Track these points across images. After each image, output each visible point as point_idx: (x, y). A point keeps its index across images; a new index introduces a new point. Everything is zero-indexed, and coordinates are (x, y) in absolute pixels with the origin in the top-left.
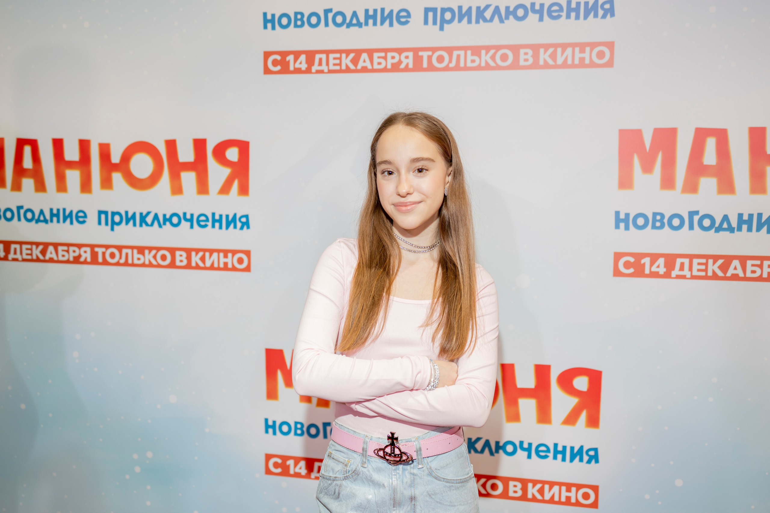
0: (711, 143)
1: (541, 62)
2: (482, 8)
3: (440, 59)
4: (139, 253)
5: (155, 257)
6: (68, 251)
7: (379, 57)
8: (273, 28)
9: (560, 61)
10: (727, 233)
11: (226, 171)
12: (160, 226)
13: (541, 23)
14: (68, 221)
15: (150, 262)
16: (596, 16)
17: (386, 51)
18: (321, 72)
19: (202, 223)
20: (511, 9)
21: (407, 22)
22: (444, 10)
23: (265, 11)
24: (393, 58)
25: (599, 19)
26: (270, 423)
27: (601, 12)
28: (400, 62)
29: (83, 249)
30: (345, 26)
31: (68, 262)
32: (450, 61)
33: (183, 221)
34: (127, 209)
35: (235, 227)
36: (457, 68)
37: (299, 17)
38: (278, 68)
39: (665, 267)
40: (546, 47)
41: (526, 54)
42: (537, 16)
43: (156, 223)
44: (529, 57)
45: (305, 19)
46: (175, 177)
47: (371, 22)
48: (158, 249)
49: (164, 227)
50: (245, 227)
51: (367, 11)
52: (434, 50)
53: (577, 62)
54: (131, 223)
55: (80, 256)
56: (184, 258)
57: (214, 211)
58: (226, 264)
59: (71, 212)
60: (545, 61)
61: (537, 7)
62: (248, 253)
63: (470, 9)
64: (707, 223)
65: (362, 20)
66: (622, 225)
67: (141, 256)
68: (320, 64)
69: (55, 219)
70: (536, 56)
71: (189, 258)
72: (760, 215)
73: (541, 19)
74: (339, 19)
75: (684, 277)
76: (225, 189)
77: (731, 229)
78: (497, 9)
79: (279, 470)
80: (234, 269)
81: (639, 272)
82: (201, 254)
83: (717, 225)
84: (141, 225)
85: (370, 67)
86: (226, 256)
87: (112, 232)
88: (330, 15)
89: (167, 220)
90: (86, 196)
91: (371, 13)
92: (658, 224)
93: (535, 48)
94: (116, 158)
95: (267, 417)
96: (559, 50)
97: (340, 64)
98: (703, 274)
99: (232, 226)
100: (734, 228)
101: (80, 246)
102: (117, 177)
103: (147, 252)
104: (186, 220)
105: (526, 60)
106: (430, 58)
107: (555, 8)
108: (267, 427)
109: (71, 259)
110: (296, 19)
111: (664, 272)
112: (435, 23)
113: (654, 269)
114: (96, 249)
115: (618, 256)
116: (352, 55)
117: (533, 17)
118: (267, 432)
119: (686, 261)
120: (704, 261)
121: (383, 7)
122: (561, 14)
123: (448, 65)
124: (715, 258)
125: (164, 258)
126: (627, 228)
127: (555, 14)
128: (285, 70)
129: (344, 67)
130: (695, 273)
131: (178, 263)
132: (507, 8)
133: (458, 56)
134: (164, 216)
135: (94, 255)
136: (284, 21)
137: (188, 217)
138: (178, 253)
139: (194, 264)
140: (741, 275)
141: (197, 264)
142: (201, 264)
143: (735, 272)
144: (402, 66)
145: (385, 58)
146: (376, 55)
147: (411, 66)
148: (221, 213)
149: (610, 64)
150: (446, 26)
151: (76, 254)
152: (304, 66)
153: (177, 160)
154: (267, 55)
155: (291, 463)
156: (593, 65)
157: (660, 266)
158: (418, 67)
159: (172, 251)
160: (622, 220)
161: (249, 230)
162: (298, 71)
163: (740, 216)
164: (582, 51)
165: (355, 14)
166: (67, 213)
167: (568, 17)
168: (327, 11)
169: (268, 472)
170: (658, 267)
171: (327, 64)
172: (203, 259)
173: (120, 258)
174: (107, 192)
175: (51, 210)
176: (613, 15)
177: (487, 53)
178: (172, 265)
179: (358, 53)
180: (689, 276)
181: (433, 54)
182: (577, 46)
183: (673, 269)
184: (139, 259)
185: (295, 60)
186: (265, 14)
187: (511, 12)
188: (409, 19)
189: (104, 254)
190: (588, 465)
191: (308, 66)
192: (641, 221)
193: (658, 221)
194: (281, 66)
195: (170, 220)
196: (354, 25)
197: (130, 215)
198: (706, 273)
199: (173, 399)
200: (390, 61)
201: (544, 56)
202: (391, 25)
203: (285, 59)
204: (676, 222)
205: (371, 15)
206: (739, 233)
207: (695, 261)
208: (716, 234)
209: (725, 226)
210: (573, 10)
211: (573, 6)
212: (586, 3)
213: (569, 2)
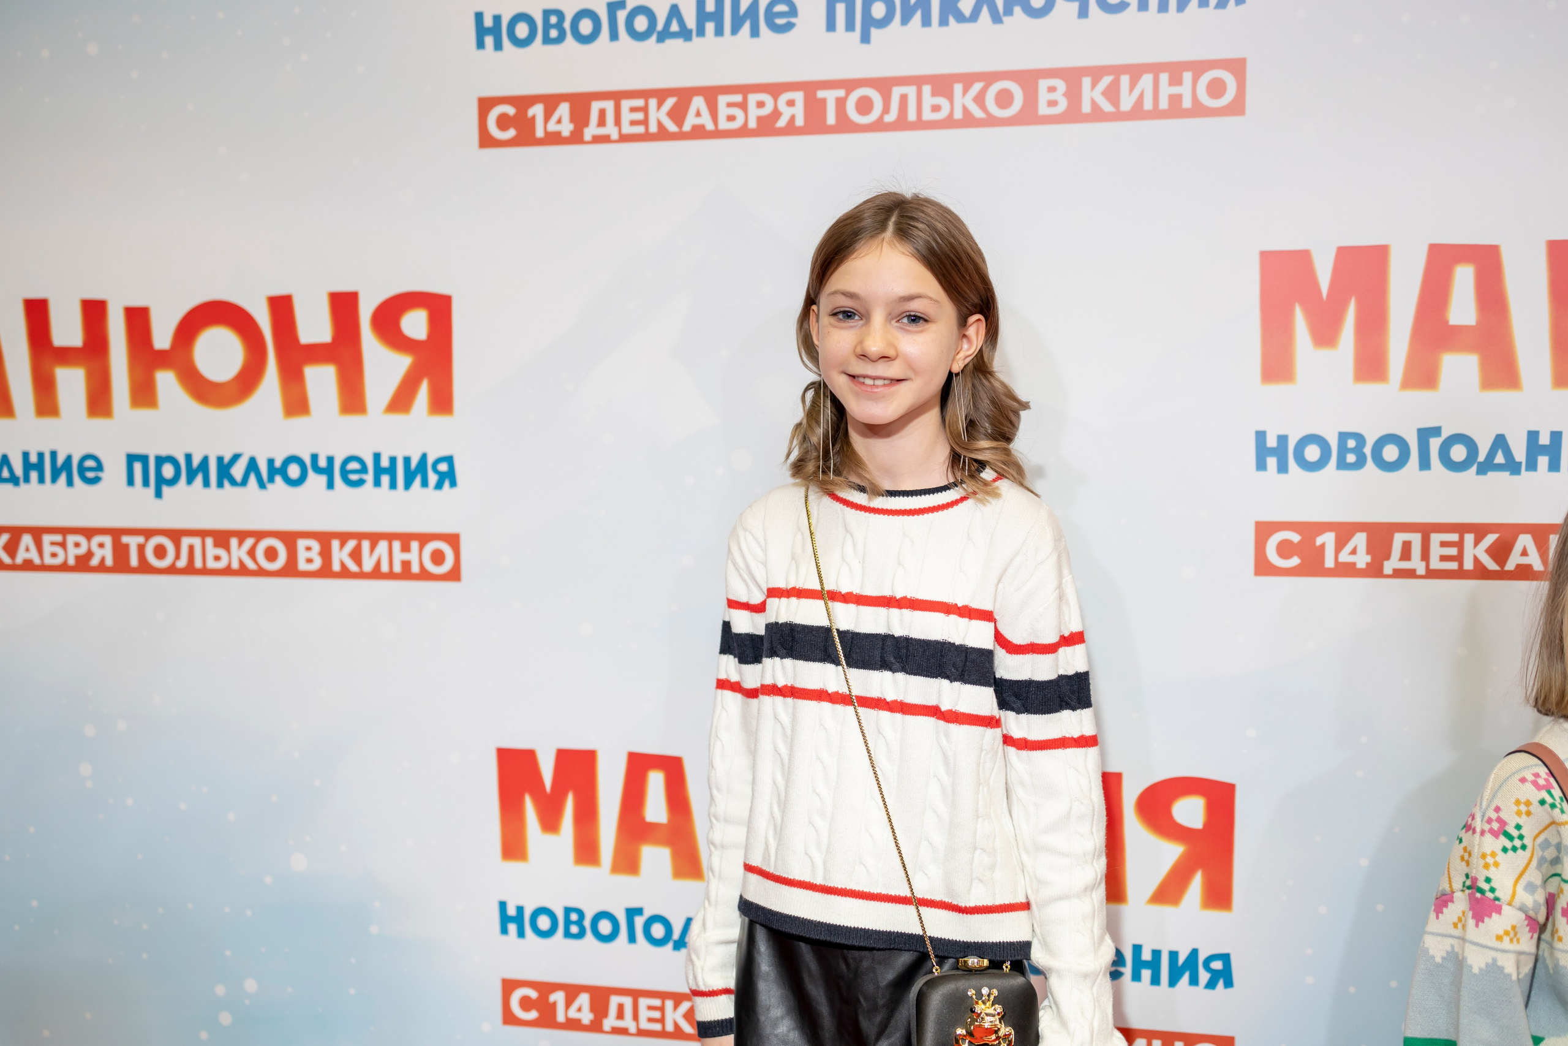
0: (1464, 278)
1: (1086, 108)
3: (864, 106)
4: (216, 545)
5: (252, 553)
6: (63, 545)
7: (729, 105)
8: (498, 46)
9: (1127, 103)
10: (1506, 475)
11: (402, 363)
12: (262, 485)
13: (1083, 21)
14: (63, 478)
15: (241, 563)
16: (1203, 3)
17: (745, 90)
18: (604, 139)
19: (354, 477)
21: (789, 26)
23: (479, 10)
24: (760, 105)
25: (1209, 11)
26: (512, 911)
28: (776, 114)
29: (97, 539)
30: (654, 37)
31: (64, 568)
32: (886, 110)
33: (311, 473)
34: (188, 450)
35: (425, 483)
36: (902, 124)
37: (553, 20)
38: (511, 133)
39: (1368, 553)
40: (1096, 73)
41: (1052, 89)
42: (1074, 6)
43: (252, 479)
44: (1058, 96)
45: (567, 25)
46: (292, 376)
47: (710, 27)
48: (259, 535)
49: (269, 486)
50: (447, 484)
51: (701, 3)
52: (850, 85)
53: (1164, 104)
54: (199, 479)
55: (90, 554)
56: (315, 553)
57: (377, 450)
58: (406, 565)
59: (69, 459)
60: (1094, 104)
62: (453, 540)
64: (1458, 453)
65: (691, 23)
66: (1272, 462)
67: (221, 552)
68: (602, 122)
69: (34, 475)
70: (1074, 95)
71: (326, 554)
73: (1084, 13)
74: (641, 23)
75: (1410, 574)
76: (401, 402)
77: (1511, 467)
79: (533, 1015)
80: (425, 575)
81: (1311, 566)
82: (351, 544)
83: (1481, 457)
84: (220, 485)
85: (710, 126)
86: (406, 548)
87: (158, 501)
88: (621, 16)
89: (277, 471)
90: (100, 423)
91: (710, 7)
92: (1351, 458)
93: (1072, 77)
94: (162, 338)
95: (503, 899)
96: (1125, 80)
97: (645, 122)
98: (1454, 566)
99: (418, 480)
100: (1520, 463)
101: (89, 533)
102: (166, 381)
103: (234, 542)
104: (318, 470)
105: (1052, 103)
106: (841, 103)
108: (505, 920)
109: (71, 561)
110: (547, 26)
111: (1368, 564)
112: (850, 26)
113: (1345, 557)
114: (125, 539)
115: (1264, 530)
116: (670, 102)
117: (1066, 9)
118: (504, 931)
119: (1416, 539)
120: (1454, 537)
122: (1127, 1)
123: (881, 118)
124: (1479, 531)
125: (271, 554)
126: (1282, 468)
127: (1114, 2)
128: (526, 137)
129: (653, 128)
130: (1436, 564)
131: (302, 566)
133: (904, 99)
134: (271, 462)
135: (121, 551)
136: (522, 30)
137: (322, 463)
138: (302, 544)
139: (336, 567)
141: (343, 565)
142: (353, 567)
143: (1524, 561)
144: (782, 123)
145: (743, 106)
146: (723, 100)
147: (800, 122)
148: (393, 454)
149: (1237, 108)
150: (874, 32)
151: (82, 550)
152: (566, 128)
153: (296, 339)
154: (485, 105)
155: (558, 997)
156: (1199, 111)
157: (1358, 552)
158: (815, 124)
159: (290, 538)
160: (1272, 452)
161: (454, 490)
162: (553, 139)
163: (1533, 436)
164: (1176, 81)
165: (674, 11)
166: (60, 460)
168: (614, 7)
169: (509, 1019)
170: (1354, 552)
171: (618, 122)
172: (356, 555)
173: (178, 556)
174: (144, 414)
175: (26, 455)
176: (1241, 2)
177: (965, 91)
178: (291, 570)
179: (684, 96)
180: (1421, 571)
181: (848, 94)
182: (1163, 71)
183: (1388, 557)
184: (217, 558)
185: (547, 117)
186: (479, 17)
188: (793, 20)
189: (141, 548)
190: (1209, 992)
191: (575, 127)
192: (1312, 453)
193: (1351, 450)
194: (516, 129)
195: (283, 471)
196: (675, 35)
197: (196, 462)
198: (1461, 564)
199: (299, 863)
200: (754, 113)
201: (1091, 94)
202: (755, 32)
203: (526, 113)
204: (1391, 453)
205: (710, 14)
206: (1531, 474)
207: (1436, 538)
208: (1481, 478)
209: (1499, 459)
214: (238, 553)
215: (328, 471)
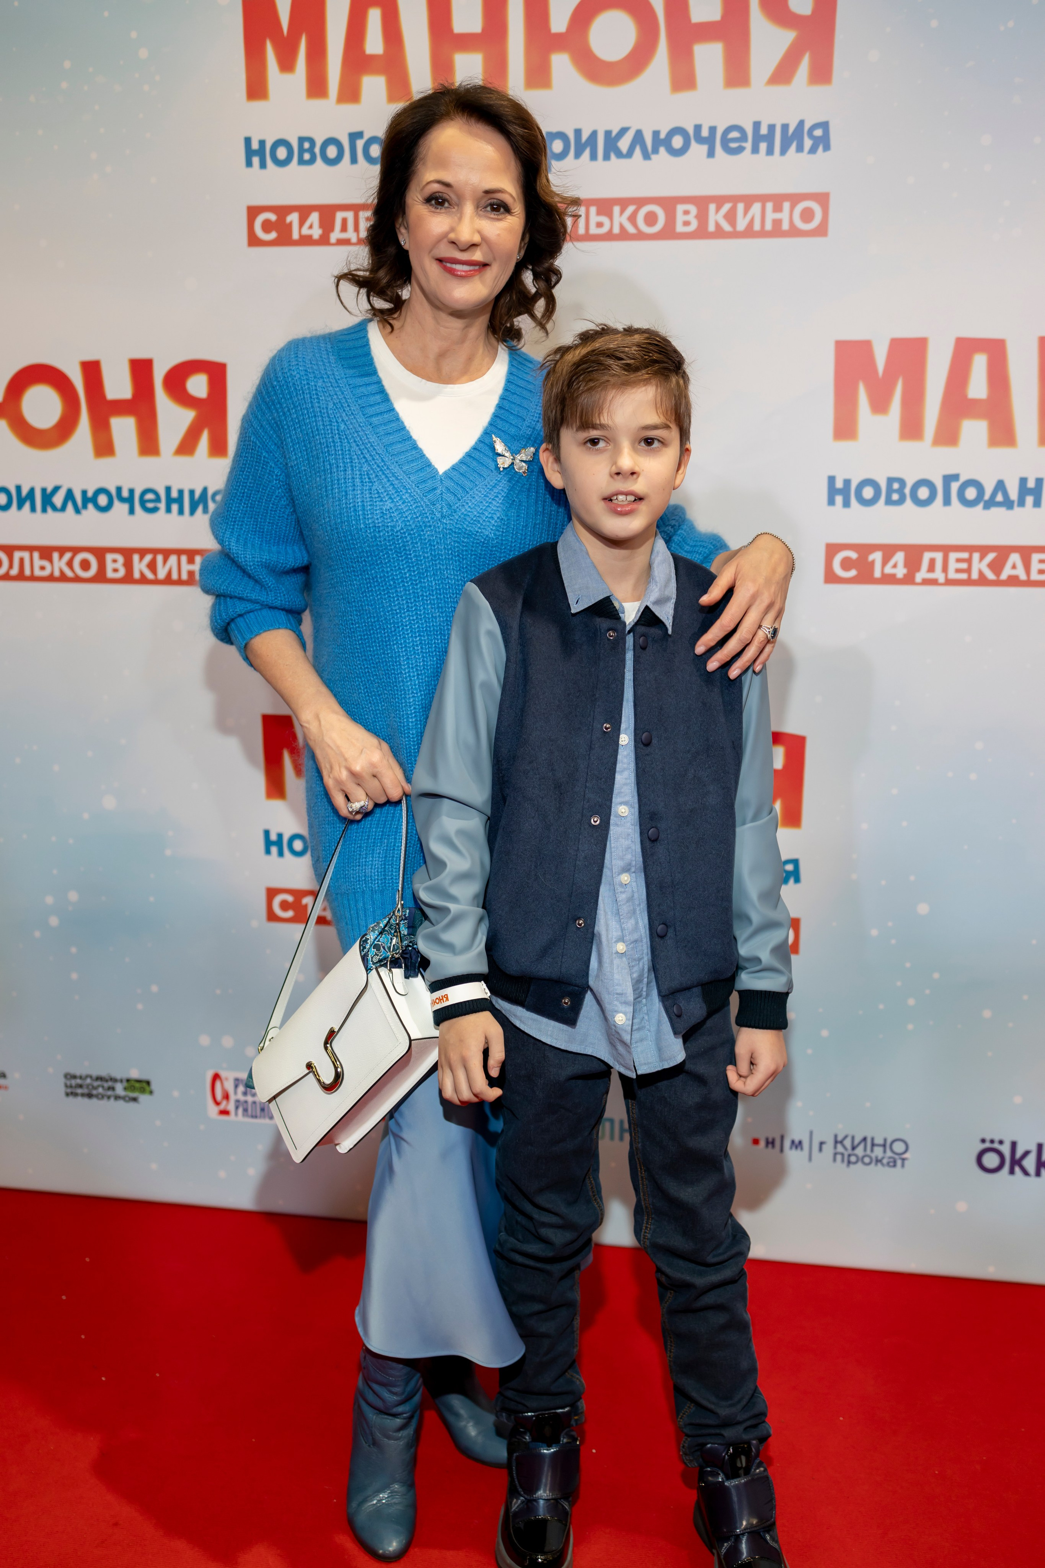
0: (980, 363)
1: (711, 228)
2: (614, 134)
4: (42, 557)
5: (70, 564)
8: (263, 165)
9: (741, 225)
10: (1003, 510)
11: (188, 416)
12: (77, 511)
13: (711, 160)
15: (62, 572)
16: (800, 149)
18: (346, 243)
19: (150, 505)
20: (663, 136)
23: (248, 135)
25: (804, 156)
26: (273, 837)
27: (808, 143)
33: (116, 502)
34: (18, 483)
35: (206, 510)
37: (307, 145)
38: (273, 235)
39: (906, 566)
40: (720, 201)
41: (686, 212)
42: (705, 148)
43: (70, 506)
44: (691, 218)
45: (317, 150)
46: (101, 427)
48: (76, 550)
49: (84, 512)
53: (769, 226)
54: (27, 506)
56: (120, 565)
57: (168, 484)
60: (717, 225)
61: (705, 133)
63: (594, 134)
64: (971, 493)
66: (839, 499)
67: (45, 563)
68: (344, 229)
70: (702, 217)
71: (128, 565)
73: (711, 154)
75: (935, 582)
76: (187, 447)
77: (1008, 504)
78: (639, 135)
79: (290, 914)
81: (865, 576)
82: (148, 558)
83: (987, 496)
84: (44, 510)
86: (191, 561)
88: (360, 144)
89: (89, 500)
92: (895, 497)
93: (702, 203)
95: (267, 827)
96: (741, 207)
98: (964, 576)
100: (1013, 502)
103: (56, 555)
104: (121, 499)
105: (687, 223)
107: (734, 134)
108: (268, 843)
110: (302, 150)
111: (905, 575)
113: (888, 570)
115: (832, 550)
117: (698, 150)
118: (268, 852)
119: (939, 556)
120: (965, 555)
122: (744, 144)
124: (984, 550)
125: (85, 565)
126: (847, 504)
127: (733, 145)
128: (284, 239)
130: (952, 575)
131: (110, 574)
132: (656, 134)
134: (84, 493)
136: (282, 153)
137: (125, 494)
138: (109, 557)
139: (137, 575)
140: (1023, 577)
141: (142, 574)
142: (150, 575)
143: (1014, 572)
148: (181, 487)
149: (821, 231)
152: (316, 233)
153: (104, 396)
154: (253, 212)
155: (308, 901)
156: (794, 232)
157: (898, 565)
159: (100, 553)
160: (840, 491)
162: (306, 241)
163: (1023, 481)
164: (778, 209)
167: (755, 150)
168: (354, 136)
169: (272, 917)
170: (895, 566)
171: (356, 229)
172: (152, 566)
173: (11, 566)
176: (827, 148)
177: (622, 211)
178: (101, 577)
180: (942, 579)
182: (769, 201)
183: (918, 569)
184: (42, 568)
185: (302, 223)
186: (248, 141)
187: (662, 140)
191: (323, 232)
192: (868, 493)
193: (896, 491)
194: (277, 232)
195: (94, 500)
197: (25, 492)
198: (970, 575)
199: (109, 803)
201: (716, 217)
203: (285, 220)
204: (923, 493)
206: (1021, 509)
207: (953, 556)
208: (986, 512)
209: (999, 498)
210: (764, 138)
211: (764, 131)
212: (785, 127)
213: (757, 125)
214: (59, 564)
215: (130, 500)
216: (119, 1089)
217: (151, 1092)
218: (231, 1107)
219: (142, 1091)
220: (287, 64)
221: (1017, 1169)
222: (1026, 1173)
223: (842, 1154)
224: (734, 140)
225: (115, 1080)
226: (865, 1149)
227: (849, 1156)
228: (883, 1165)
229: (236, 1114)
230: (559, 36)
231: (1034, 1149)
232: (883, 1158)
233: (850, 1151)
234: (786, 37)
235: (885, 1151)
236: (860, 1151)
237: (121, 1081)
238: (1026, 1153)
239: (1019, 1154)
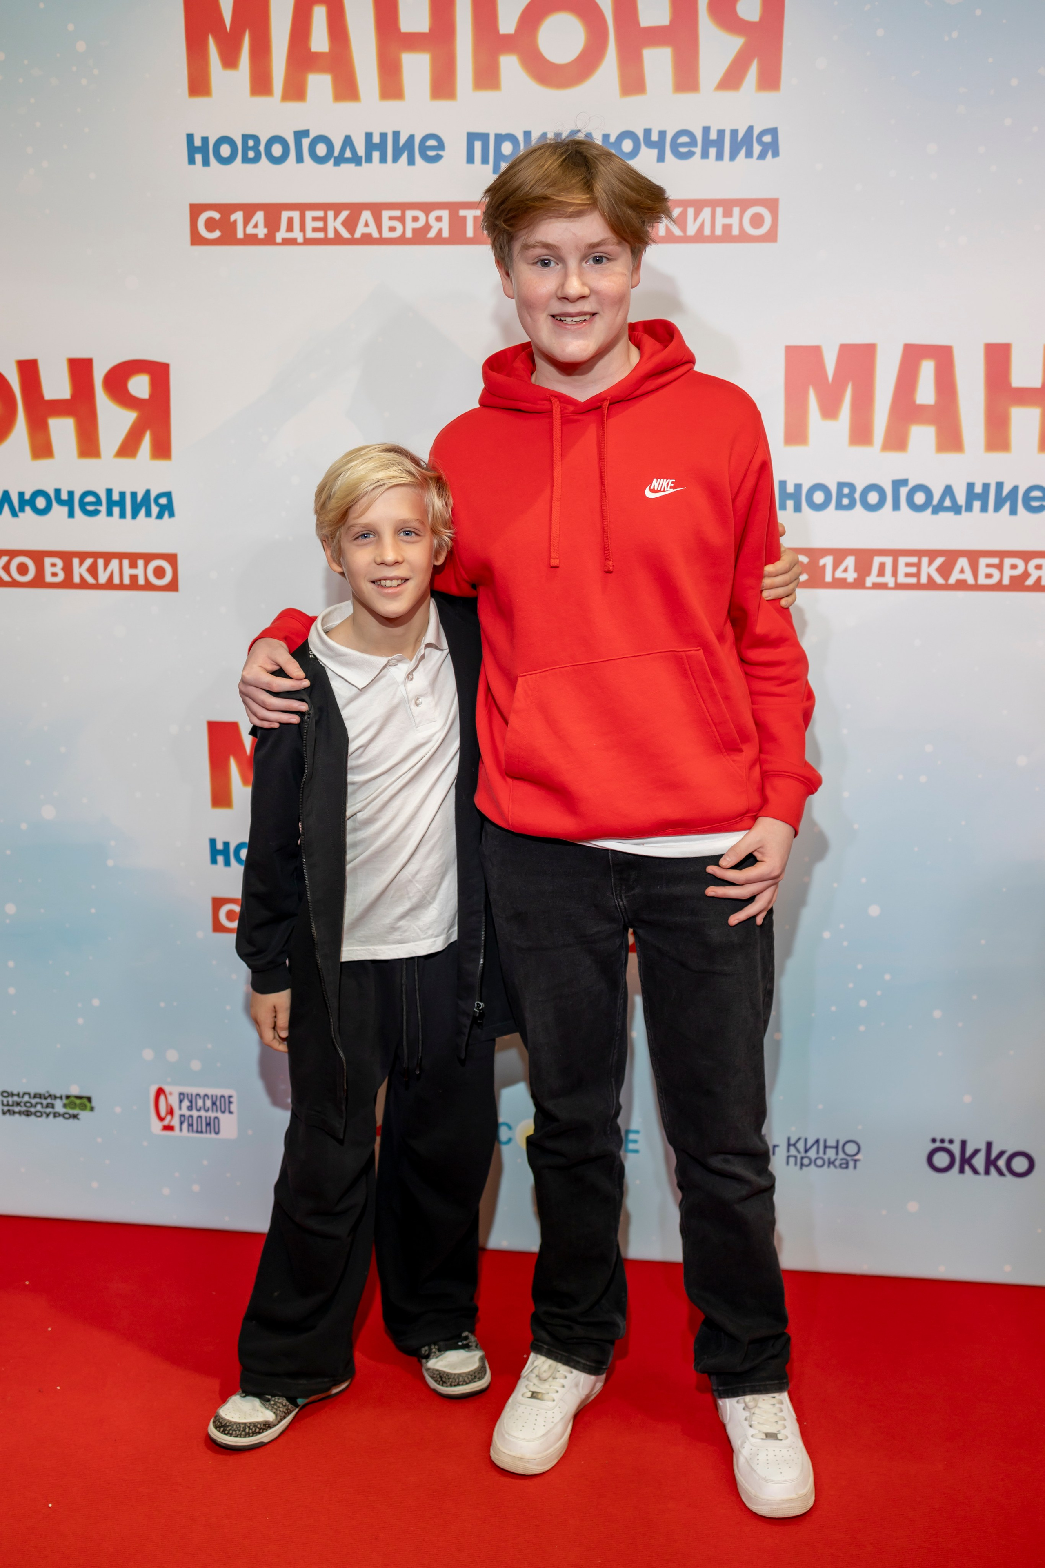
0: (927, 369)
1: (662, 232)
5: (6, 568)
7: (391, 218)
8: (206, 163)
9: (690, 229)
10: (951, 514)
11: (128, 417)
12: (14, 514)
16: (749, 155)
17: (404, 207)
18: (292, 242)
19: (90, 508)
20: (613, 139)
21: (438, 158)
22: (500, 138)
23: (190, 132)
24: (415, 219)
25: (754, 161)
26: (219, 846)
27: (757, 149)
28: (427, 227)
30: (332, 161)
33: (55, 505)
35: (148, 514)
37: (251, 143)
38: (217, 234)
39: (856, 570)
42: (654, 152)
43: (6, 509)
45: (262, 148)
46: (38, 426)
47: (376, 155)
48: (12, 554)
49: (21, 514)
50: (166, 515)
51: (369, 136)
53: (719, 231)
56: (59, 569)
57: (109, 487)
58: (134, 578)
60: (668, 229)
61: (655, 137)
62: (172, 559)
64: (920, 498)
65: (361, 151)
66: (790, 503)
68: (290, 228)
71: (68, 569)
72: (1000, 486)
73: (661, 158)
74: (321, 150)
75: (885, 586)
76: (128, 448)
77: (956, 509)
80: (149, 586)
81: (817, 580)
82: (89, 562)
83: (935, 502)
85: (376, 235)
86: (133, 565)
88: (306, 142)
89: (27, 502)
91: (376, 139)
92: (845, 501)
95: (213, 837)
96: (691, 211)
97: (324, 229)
98: (913, 580)
99: (143, 512)
100: (961, 507)
104: (60, 502)
107: (684, 139)
108: (214, 853)
110: (246, 148)
111: (855, 579)
112: (485, 160)
113: (839, 574)
116: (344, 214)
117: (648, 154)
118: (214, 861)
119: (888, 561)
120: (914, 560)
121: (396, 129)
122: (693, 149)
124: (932, 555)
125: (23, 569)
126: (797, 508)
127: (683, 150)
128: (229, 237)
129: (331, 234)
130: (902, 579)
131: (49, 578)
132: (606, 137)
134: (21, 495)
136: (225, 150)
137: (64, 496)
138: (48, 561)
139: (77, 580)
140: (971, 581)
141: (82, 577)
142: (90, 580)
143: (962, 577)
144: (432, 234)
145: (402, 219)
146: (386, 214)
147: (446, 234)
148: (122, 490)
149: (771, 236)
152: (261, 232)
153: (41, 396)
154: (196, 210)
156: (744, 237)
157: (849, 570)
158: (457, 236)
159: (38, 557)
160: (790, 496)
161: (172, 519)
162: (251, 240)
163: (970, 486)
164: (728, 214)
165: (348, 141)
167: (705, 155)
168: (300, 135)
170: (845, 570)
171: (303, 229)
172: (93, 570)
176: (776, 154)
178: (39, 582)
179: (356, 209)
180: (891, 583)
182: (719, 206)
183: (869, 573)
185: (246, 223)
186: (190, 137)
188: (441, 153)
191: (268, 231)
192: (819, 497)
193: (846, 496)
194: (221, 231)
195: (31, 502)
196: (348, 160)
198: (919, 579)
199: (48, 813)
200: (410, 225)
202: (411, 161)
203: (229, 219)
204: (873, 498)
205: (376, 144)
206: (968, 514)
207: (902, 560)
208: (935, 517)
209: (947, 503)
210: (713, 143)
211: (713, 136)
212: (734, 133)
213: (706, 130)
215: (69, 503)
216: (59, 1106)
217: (92, 1109)
218: (175, 1122)
219: (83, 1107)
220: (230, 61)
221: (967, 1168)
222: (975, 1171)
223: (796, 1157)
224: (684, 145)
225: (55, 1097)
226: (818, 1152)
227: (802, 1158)
228: (835, 1166)
229: (181, 1130)
230: (507, 37)
231: (983, 1147)
232: (836, 1160)
233: (803, 1154)
234: (735, 43)
235: (837, 1153)
236: (812, 1154)
237: (61, 1098)
238: (976, 1152)
239: (968, 1153)
